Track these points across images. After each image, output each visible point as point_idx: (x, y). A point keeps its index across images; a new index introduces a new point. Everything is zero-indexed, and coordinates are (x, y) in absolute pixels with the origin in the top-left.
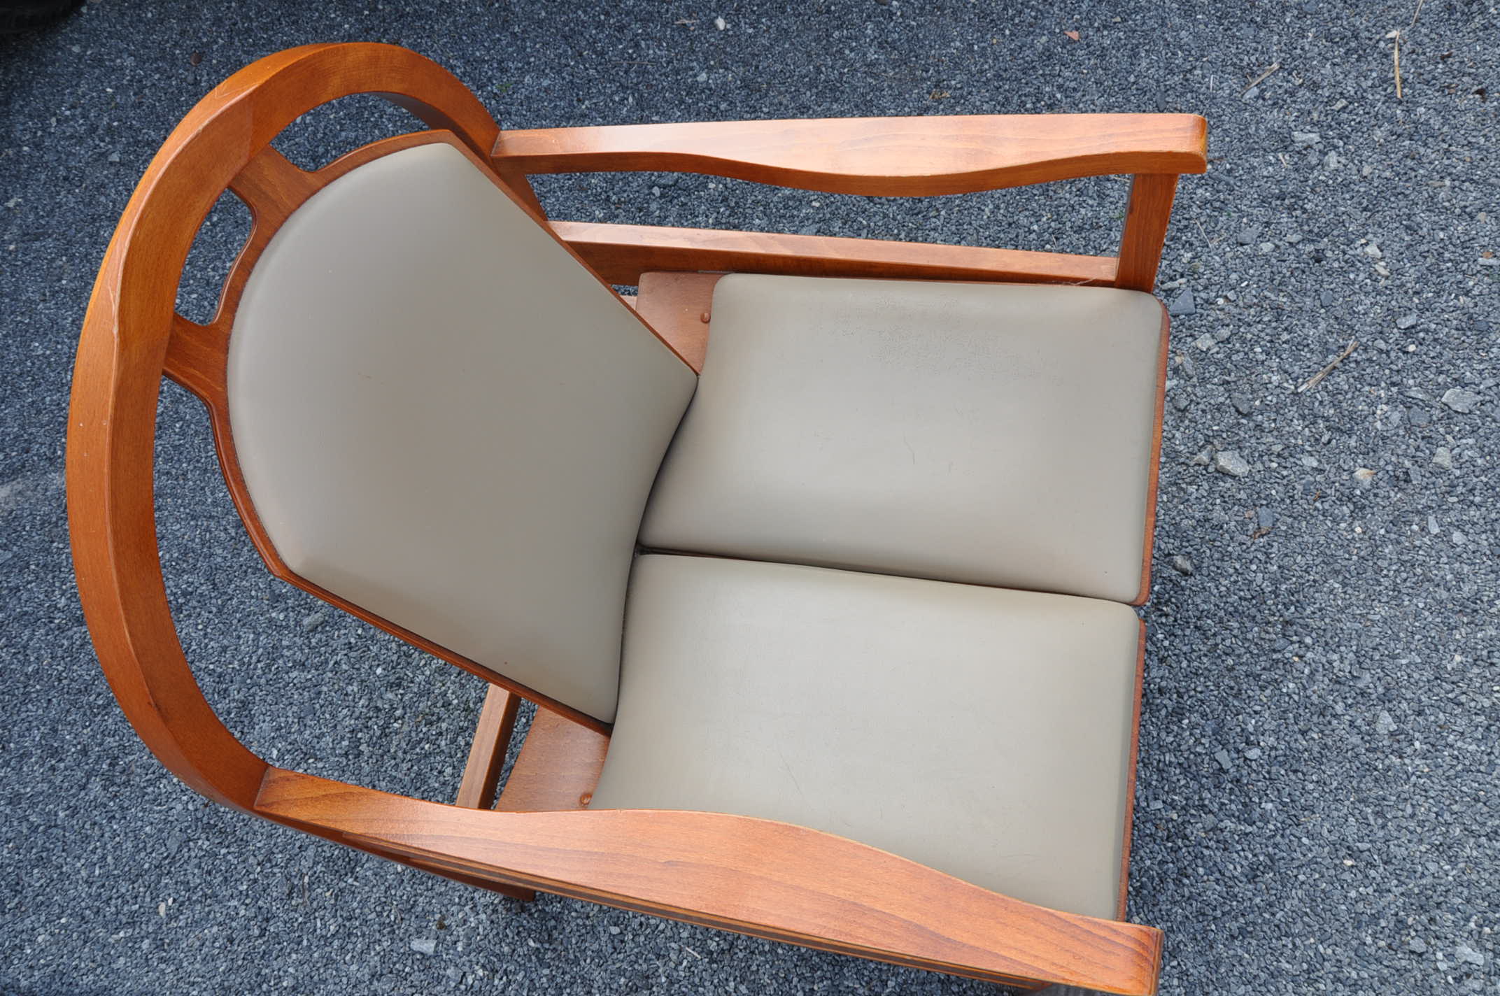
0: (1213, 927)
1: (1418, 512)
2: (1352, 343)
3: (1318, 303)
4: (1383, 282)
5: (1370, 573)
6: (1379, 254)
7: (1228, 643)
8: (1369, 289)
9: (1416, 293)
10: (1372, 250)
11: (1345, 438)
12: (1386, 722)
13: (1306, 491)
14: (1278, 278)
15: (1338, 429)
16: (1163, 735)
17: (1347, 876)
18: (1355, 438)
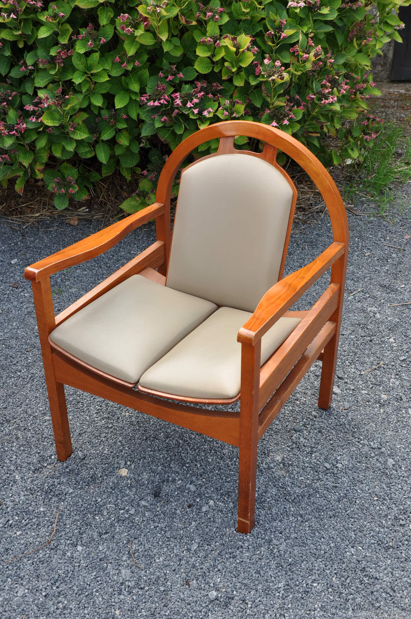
0: (323, 514)
1: (405, 408)
2: (382, 362)
3: (370, 352)
4: (395, 348)
5: (386, 422)
6: (394, 341)
7: (331, 437)
8: (390, 349)
9: (407, 352)
10: (392, 340)
11: (378, 387)
12: (391, 462)
13: (363, 400)
14: (356, 345)
15: (376, 384)
16: (305, 458)
17: (375, 503)
18: (381, 387)
